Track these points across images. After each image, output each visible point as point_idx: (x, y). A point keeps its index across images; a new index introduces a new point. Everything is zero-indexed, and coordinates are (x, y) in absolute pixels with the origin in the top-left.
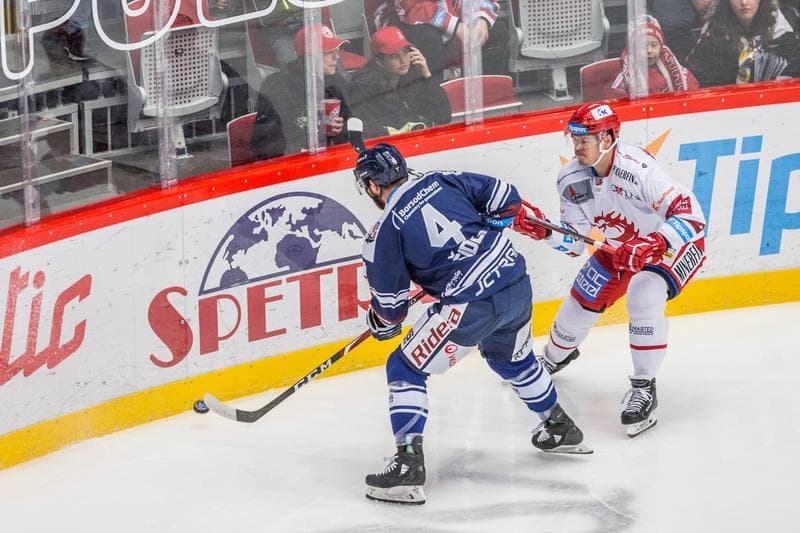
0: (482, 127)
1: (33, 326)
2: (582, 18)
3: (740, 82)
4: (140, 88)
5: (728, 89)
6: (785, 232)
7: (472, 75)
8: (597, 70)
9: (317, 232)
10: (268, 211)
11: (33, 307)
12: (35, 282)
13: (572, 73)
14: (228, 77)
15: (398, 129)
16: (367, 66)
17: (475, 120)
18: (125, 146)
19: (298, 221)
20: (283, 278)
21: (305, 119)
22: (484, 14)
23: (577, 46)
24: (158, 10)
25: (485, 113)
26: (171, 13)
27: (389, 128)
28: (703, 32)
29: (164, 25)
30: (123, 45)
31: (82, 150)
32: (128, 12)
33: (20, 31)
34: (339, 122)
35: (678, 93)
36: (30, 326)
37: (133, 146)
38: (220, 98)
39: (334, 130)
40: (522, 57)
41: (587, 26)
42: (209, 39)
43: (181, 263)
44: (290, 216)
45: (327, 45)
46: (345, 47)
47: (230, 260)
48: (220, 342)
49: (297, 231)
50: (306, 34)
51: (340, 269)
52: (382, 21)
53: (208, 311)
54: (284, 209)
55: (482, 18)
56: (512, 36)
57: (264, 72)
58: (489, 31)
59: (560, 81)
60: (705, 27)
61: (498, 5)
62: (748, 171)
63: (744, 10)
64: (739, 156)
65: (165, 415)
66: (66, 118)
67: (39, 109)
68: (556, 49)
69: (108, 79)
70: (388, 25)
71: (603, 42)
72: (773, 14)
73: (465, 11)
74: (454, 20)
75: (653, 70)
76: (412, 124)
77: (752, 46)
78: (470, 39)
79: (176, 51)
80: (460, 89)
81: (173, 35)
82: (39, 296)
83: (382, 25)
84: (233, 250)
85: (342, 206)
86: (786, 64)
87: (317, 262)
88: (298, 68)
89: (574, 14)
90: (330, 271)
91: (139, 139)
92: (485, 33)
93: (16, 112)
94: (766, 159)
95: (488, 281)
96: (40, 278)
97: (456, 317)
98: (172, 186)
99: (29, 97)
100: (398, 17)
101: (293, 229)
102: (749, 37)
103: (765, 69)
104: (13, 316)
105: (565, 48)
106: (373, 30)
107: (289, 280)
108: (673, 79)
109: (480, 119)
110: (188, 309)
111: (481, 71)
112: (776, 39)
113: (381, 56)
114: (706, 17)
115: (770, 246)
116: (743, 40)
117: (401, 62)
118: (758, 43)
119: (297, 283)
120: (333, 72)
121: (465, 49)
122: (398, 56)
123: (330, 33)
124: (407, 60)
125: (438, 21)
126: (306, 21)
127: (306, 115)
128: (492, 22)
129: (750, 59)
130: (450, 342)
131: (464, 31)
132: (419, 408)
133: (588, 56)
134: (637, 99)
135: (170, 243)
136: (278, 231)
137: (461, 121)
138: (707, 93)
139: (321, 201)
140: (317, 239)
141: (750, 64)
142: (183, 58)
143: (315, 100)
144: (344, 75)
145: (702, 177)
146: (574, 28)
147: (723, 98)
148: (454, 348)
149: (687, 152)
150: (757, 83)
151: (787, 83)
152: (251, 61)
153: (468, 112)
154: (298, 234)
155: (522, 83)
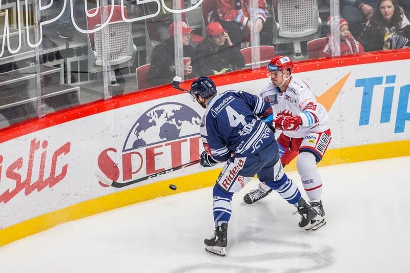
0: (259, 71)
1: (42, 167)
2: (308, 18)
3: (385, 49)
4: (94, 52)
5: (380, 53)
6: (406, 121)
7: (255, 46)
8: (316, 43)
9: (179, 121)
10: (156, 111)
11: (42, 158)
12: (43, 146)
13: (303, 45)
14: (137, 46)
15: (219, 71)
16: (203, 41)
17: (256, 67)
18: (86, 80)
19: (170, 116)
20: (163, 144)
21: (174, 67)
22: (261, 16)
23: (305, 32)
24: (102, 14)
25: (261, 64)
26: (109, 15)
27: (215, 71)
28: (367, 25)
29: (105, 21)
30: (86, 31)
31: (66, 82)
32: (88, 15)
33: (36, 24)
34: (190, 68)
35: (355, 54)
36: (41, 167)
37: (90, 80)
38: (133, 56)
39: (188, 72)
40: (279, 37)
41: (310, 22)
42: (127, 28)
43: (113, 137)
44: (167, 114)
45: (185, 31)
46: (193, 32)
47: (137, 135)
48: (132, 175)
49: (170, 121)
50: (174, 26)
51: (191, 139)
52: (211, 19)
53: (127, 160)
54: (164, 110)
55: (260, 18)
56: (274, 27)
57: (154, 44)
58: (263, 24)
59: (297, 48)
60: (368, 22)
61: (267, 12)
62: (389, 93)
63: (386, 14)
64: (384, 85)
65: (106, 210)
66: (58, 66)
67: (45, 62)
68: (295, 33)
69: (78, 48)
70: (214, 22)
71: (318, 30)
72: (401, 16)
73: (251, 15)
74: (246, 19)
75: (343, 43)
76: (226, 69)
77: (391, 32)
78: (254, 28)
79: (111, 34)
80: (249, 52)
81: (110, 26)
82: (45, 152)
83: (211, 21)
84: (139, 130)
85: (191, 109)
86: (408, 41)
87: (180, 136)
88: (170, 43)
89: (304, 16)
90: (186, 140)
91: (93, 76)
92: (261, 25)
93: (34, 63)
94: (397, 86)
95: (257, 146)
96: (45, 144)
97: (241, 164)
98: (109, 99)
99: (40, 56)
100: (219, 17)
101: (168, 120)
102: (390, 27)
103: (398, 43)
104: (32, 162)
105: (300, 33)
106: (207, 24)
107: (166, 145)
108: (353, 46)
109: (259, 67)
110: (117, 159)
111: (259, 44)
112: (403, 28)
113: (211, 36)
114: (368, 18)
115: (399, 128)
116: (387, 29)
117: (221, 40)
118: (394, 30)
119: (170, 146)
120: (187, 44)
121: (252, 33)
122: (219, 36)
123: (186, 25)
124: (223, 38)
125: (238, 20)
126: (174, 19)
127: (174, 65)
128: (265, 20)
129: (389, 38)
130: (239, 176)
131: (251, 24)
132: (224, 209)
133: (311, 36)
134: (335, 57)
135: (108, 127)
136: (161, 121)
137: (250, 68)
138: (369, 55)
139: (181, 107)
140: (180, 125)
141: (390, 40)
142: (115, 37)
143: (179, 58)
144: (193, 46)
145: (367, 95)
146: (304, 23)
147: (377, 56)
148: (242, 179)
149: (360, 83)
150: (393, 49)
151: (408, 50)
152: (148, 39)
153: (253, 64)
154: (170, 122)
155: (279, 50)
